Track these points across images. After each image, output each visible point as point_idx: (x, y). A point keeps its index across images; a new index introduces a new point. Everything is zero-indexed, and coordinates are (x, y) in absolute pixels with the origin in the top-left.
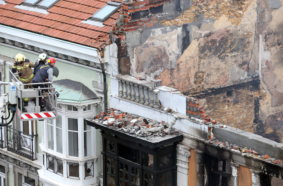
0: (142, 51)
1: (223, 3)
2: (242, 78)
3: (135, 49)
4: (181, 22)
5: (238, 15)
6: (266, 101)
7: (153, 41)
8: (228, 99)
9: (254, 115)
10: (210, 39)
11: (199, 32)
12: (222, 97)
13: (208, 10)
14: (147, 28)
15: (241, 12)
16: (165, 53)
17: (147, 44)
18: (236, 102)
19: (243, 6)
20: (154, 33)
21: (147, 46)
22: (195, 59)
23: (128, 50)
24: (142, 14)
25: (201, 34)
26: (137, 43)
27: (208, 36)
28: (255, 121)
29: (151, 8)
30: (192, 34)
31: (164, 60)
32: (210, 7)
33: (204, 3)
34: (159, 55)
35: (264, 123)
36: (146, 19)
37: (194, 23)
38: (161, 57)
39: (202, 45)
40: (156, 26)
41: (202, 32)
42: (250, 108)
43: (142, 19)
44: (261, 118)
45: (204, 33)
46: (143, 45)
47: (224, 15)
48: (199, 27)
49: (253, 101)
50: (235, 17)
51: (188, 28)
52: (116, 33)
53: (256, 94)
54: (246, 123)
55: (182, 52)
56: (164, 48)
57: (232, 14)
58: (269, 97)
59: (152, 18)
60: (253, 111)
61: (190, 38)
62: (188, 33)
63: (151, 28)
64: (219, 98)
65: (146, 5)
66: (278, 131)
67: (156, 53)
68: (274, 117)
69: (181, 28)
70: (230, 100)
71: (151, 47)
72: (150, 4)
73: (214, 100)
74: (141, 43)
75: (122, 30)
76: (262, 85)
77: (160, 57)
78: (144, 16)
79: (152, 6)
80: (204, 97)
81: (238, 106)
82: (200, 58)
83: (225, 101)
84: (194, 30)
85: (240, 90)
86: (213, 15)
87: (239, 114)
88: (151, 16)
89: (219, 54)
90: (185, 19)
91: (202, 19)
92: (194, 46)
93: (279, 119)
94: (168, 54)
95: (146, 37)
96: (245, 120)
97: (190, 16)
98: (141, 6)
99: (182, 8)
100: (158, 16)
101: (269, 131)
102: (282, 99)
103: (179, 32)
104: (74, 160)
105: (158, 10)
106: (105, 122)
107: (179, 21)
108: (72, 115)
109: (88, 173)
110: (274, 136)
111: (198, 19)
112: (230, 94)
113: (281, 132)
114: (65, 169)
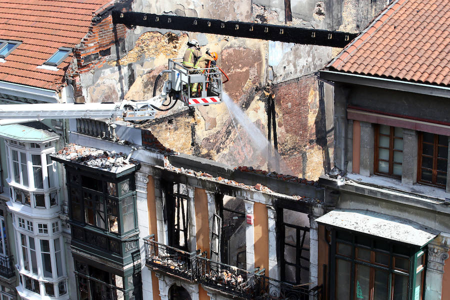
0: (94, 90)
1: (161, 43)
2: (180, 108)
3: (89, 88)
4: (126, 61)
5: (174, 53)
6: (200, 126)
7: (104, 80)
8: (169, 126)
9: (191, 139)
10: (151, 75)
11: (142, 69)
12: (164, 126)
13: (148, 50)
14: (98, 69)
15: (175, 50)
16: (114, 90)
17: (98, 84)
18: (176, 129)
19: (177, 45)
20: (104, 73)
21: (99, 85)
22: (140, 94)
23: (83, 91)
24: (93, 57)
25: (144, 71)
26: (91, 83)
27: (150, 72)
28: (193, 145)
29: (100, 51)
30: (136, 72)
31: (113, 97)
32: (150, 47)
33: (145, 44)
34: (110, 93)
35: (200, 145)
36: (97, 61)
37: (137, 62)
38: (112, 94)
39: (145, 80)
40: (105, 67)
41: (144, 70)
42: (188, 133)
43: (94, 61)
44: (197, 141)
45: (146, 70)
46: (95, 85)
47: (162, 54)
48: (142, 66)
49: (190, 127)
50: (171, 55)
51: (132, 66)
52: (72, 75)
53: (191, 120)
54: (185, 147)
55: (129, 89)
56: (113, 86)
57: (168, 52)
58: (202, 123)
59: (101, 60)
60: (190, 135)
61: (135, 76)
62: (132, 71)
63: (101, 69)
64: (161, 127)
65: (96, 49)
66: (211, 151)
67: (106, 91)
68: (208, 139)
69: (127, 67)
70: (171, 128)
71: (102, 86)
72: (99, 48)
73: (157, 128)
74: (94, 83)
75: (76, 72)
76: (197, 112)
77: (110, 94)
78: (95, 59)
79: (101, 49)
80: (149, 127)
81: (178, 132)
82: (144, 92)
83: (167, 129)
84: (138, 69)
85: (179, 118)
86: (153, 54)
87: (179, 140)
88: (101, 58)
89: (160, 88)
90: (130, 59)
91: (144, 58)
92: (139, 82)
93: (211, 141)
94: (117, 91)
95: (98, 77)
96: (184, 144)
97: (134, 56)
98: (92, 50)
99: (126, 49)
100: (107, 57)
101: (204, 151)
102: (213, 123)
103: (125, 71)
104: (40, 191)
105: (107, 52)
106: (68, 157)
107: (125, 61)
108: (35, 152)
109: (53, 202)
110: (208, 156)
111: (141, 59)
112: (170, 122)
113: (213, 152)
114: (33, 200)
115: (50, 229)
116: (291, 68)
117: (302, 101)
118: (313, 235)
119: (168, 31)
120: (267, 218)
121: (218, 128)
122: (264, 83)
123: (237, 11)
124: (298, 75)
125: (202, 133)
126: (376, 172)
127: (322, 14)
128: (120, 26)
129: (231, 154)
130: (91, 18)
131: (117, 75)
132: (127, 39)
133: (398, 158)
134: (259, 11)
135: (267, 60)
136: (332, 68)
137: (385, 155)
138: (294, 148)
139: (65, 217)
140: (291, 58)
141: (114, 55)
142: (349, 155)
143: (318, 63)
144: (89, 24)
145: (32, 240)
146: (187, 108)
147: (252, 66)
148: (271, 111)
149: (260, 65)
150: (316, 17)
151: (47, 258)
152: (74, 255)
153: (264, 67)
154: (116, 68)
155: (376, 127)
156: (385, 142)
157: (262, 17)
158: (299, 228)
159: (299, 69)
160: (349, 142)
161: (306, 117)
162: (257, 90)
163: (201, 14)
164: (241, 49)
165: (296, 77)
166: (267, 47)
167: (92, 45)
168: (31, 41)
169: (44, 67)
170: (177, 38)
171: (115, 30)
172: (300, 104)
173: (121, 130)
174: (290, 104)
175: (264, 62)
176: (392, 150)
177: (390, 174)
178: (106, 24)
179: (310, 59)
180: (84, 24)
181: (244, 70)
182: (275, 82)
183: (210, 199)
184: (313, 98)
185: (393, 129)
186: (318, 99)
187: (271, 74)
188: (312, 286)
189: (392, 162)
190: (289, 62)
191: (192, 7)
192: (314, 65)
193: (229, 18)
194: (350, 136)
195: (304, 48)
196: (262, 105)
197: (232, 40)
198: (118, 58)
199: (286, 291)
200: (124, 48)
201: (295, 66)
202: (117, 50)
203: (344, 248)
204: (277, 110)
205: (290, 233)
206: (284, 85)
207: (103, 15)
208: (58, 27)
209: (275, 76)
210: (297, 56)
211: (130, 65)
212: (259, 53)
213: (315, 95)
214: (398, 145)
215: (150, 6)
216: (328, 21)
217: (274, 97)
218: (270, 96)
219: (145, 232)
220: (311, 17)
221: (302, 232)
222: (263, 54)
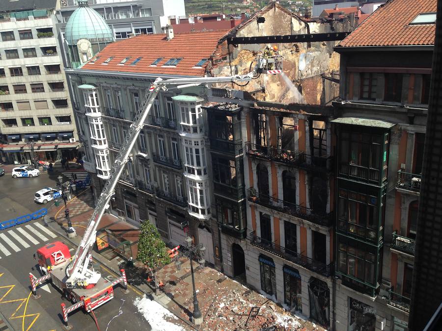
2: (258, 88)
7: (224, 72)
11: (241, 68)
13: (244, 59)
14: (221, 67)
17: (222, 73)
20: (224, 68)
24: (219, 60)
26: (218, 73)
27: (245, 70)
29: (222, 58)
30: (238, 69)
32: (245, 57)
36: (220, 62)
37: (239, 64)
45: (243, 69)
46: (220, 74)
48: (241, 66)
51: (237, 66)
52: (209, 69)
53: (264, 95)
58: (269, 96)
61: (238, 71)
62: (237, 68)
63: (223, 66)
65: (220, 56)
69: (234, 66)
71: (223, 75)
75: (211, 67)
76: (266, 91)
84: (239, 67)
85: (258, 93)
86: (246, 61)
88: (222, 61)
90: (235, 63)
95: (221, 71)
97: (237, 61)
98: (218, 57)
100: (225, 61)
102: (273, 97)
103: (233, 68)
104: (195, 126)
105: (225, 59)
106: (209, 106)
107: (233, 63)
108: (192, 106)
111: (241, 63)
114: (191, 130)
115: (200, 143)
116: (310, 72)
117: (314, 88)
121: (275, 99)
122: (297, 79)
124: (313, 75)
127: (325, 45)
128: (231, 45)
130: (217, 42)
131: (230, 70)
132: (234, 53)
135: (298, 67)
140: (310, 67)
141: (228, 60)
143: (322, 70)
146: (262, 88)
147: (291, 70)
149: (295, 69)
150: (322, 46)
152: (211, 153)
153: (297, 70)
154: (229, 66)
159: (313, 72)
161: (316, 96)
162: (294, 81)
164: (286, 61)
165: (311, 76)
166: (298, 61)
167: (218, 54)
168: (188, 57)
169: (195, 67)
171: (228, 48)
172: (313, 90)
173: (233, 93)
174: (309, 89)
175: (297, 68)
178: (224, 44)
179: (319, 68)
180: (212, 45)
181: (288, 71)
182: (302, 78)
184: (320, 87)
186: (322, 88)
187: (300, 75)
190: (309, 69)
192: (321, 70)
198: (230, 62)
200: (233, 57)
201: (311, 71)
202: (230, 58)
206: (306, 80)
207: (223, 40)
209: (302, 75)
210: (313, 66)
212: (295, 63)
213: (321, 86)
216: (328, 49)
217: (301, 85)
218: (300, 85)
219: (245, 140)
220: (320, 46)
222: (297, 64)
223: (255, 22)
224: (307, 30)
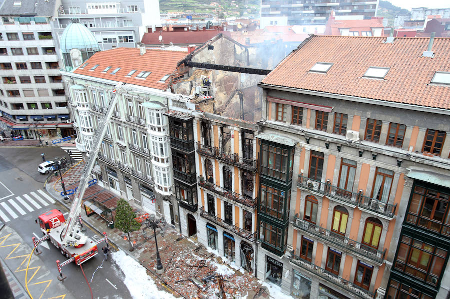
6: (216, 103)
7: (182, 87)
13: (197, 76)
14: (179, 83)
17: (180, 88)
18: (208, 104)
20: (182, 84)
23: (174, 89)
24: (177, 78)
26: (177, 88)
29: (180, 76)
33: (196, 74)
36: (179, 80)
37: (194, 80)
40: (182, 82)
44: (215, 109)
49: (213, 104)
52: (170, 85)
53: (213, 102)
54: (211, 110)
56: (185, 89)
59: (181, 79)
60: (213, 107)
62: (192, 83)
68: (219, 108)
75: (172, 84)
76: (215, 99)
81: (208, 106)
84: (194, 82)
87: (209, 108)
95: (179, 86)
97: (192, 78)
98: (177, 76)
99: (190, 75)
100: (183, 78)
101: (218, 112)
103: (189, 83)
104: (159, 126)
106: (169, 114)
107: (189, 80)
108: (158, 112)
109: (164, 130)
110: (219, 114)
112: (205, 102)
113: (221, 113)
114: (157, 129)
115: (163, 139)
117: (253, 95)
118: (254, 142)
119: (205, 69)
120: (239, 136)
121: (222, 104)
122: (239, 88)
123: (230, 62)
124: (251, 85)
125: (217, 106)
126: (277, 120)
128: (187, 67)
129: (227, 113)
130: (177, 64)
132: (190, 72)
133: (285, 115)
134: (238, 62)
135: (240, 80)
136: (262, 83)
137: (280, 114)
138: (250, 112)
139: (168, 135)
140: (249, 79)
141: (185, 78)
142: (267, 114)
144: (176, 66)
145: (156, 143)
147: (234, 82)
148: (241, 99)
149: (238, 82)
150: (258, 64)
151: (162, 150)
152: (171, 148)
153: (239, 82)
154: (186, 83)
155: (277, 104)
156: (280, 109)
157: (238, 64)
158: (249, 140)
159: (252, 83)
160: (268, 109)
161: (254, 101)
162: (237, 91)
163: (217, 63)
164: (231, 76)
166: (240, 76)
167: (177, 74)
168: (155, 72)
169: (160, 82)
170: (208, 71)
174: (248, 96)
176: (283, 113)
177: (282, 121)
178: (182, 66)
179: (256, 80)
180: (174, 66)
181: (232, 83)
182: (243, 88)
183: (219, 129)
184: (257, 94)
185: (283, 105)
187: (241, 86)
188: (254, 160)
189: (283, 117)
190: (248, 81)
191: (213, 60)
193: (227, 65)
194: (268, 107)
195: (254, 75)
196: (238, 96)
197: (228, 73)
198: (187, 79)
199: (245, 162)
201: (250, 82)
202: (186, 76)
203: (265, 147)
204: (243, 98)
205: (247, 141)
206: (246, 89)
207: (181, 63)
208: (164, 67)
209: (243, 86)
210: (251, 79)
211: (191, 81)
212: (237, 77)
214: (285, 110)
215: (198, 60)
218: (241, 93)
219: (196, 140)
221: (251, 141)
222: (239, 77)
223: (207, 48)
224: (246, 53)
